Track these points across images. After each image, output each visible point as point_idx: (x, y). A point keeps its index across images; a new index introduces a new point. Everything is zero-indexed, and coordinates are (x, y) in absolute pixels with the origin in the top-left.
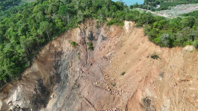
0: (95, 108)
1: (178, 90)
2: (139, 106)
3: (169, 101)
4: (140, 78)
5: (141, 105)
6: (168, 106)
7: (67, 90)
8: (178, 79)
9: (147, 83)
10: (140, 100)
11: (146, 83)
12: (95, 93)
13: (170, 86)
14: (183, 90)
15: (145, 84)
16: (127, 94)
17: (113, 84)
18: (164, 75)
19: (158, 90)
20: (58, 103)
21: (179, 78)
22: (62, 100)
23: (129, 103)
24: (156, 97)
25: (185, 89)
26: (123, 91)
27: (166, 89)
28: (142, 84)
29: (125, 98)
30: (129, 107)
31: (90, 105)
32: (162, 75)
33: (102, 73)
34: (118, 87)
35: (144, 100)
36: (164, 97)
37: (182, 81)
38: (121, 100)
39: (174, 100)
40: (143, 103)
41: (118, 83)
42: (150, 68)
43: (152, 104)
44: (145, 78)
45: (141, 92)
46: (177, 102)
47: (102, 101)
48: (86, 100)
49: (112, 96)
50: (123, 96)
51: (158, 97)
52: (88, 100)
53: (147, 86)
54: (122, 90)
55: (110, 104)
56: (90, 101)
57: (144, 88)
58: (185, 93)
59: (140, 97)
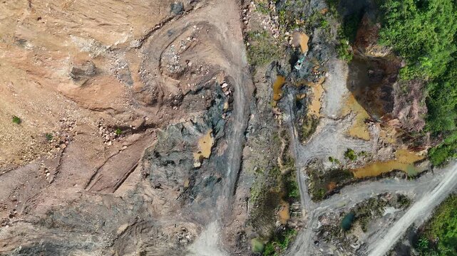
0: (102, 164)
1: (51, 19)
2: (87, 89)
3: (73, 38)
4: (33, 85)
5: (84, 85)
6: (82, 40)
7: (56, 238)
8: (27, 13)
9: (43, 72)
10: (76, 86)
11: (43, 75)
12: (73, 171)
13: (44, 30)
14: (50, 9)
15: (46, 76)
16: (69, 111)
17: (44, 139)
18: (21, 37)
19: (54, 52)
20: (83, 244)
21: (26, 10)
22: (77, 239)
23: (85, 105)
24: (68, 58)
25: (47, 4)
26: (64, 119)
27: (50, 39)
28: (47, 82)
29: (77, 114)
30: (91, 106)
31: (98, 175)
32: (22, 42)
33: (16, 168)
34: (54, 129)
35: (76, 79)
36: (66, 45)
37: (30, 6)
38: (83, 121)
39: (71, 29)
40: (82, 82)
41: (44, 130)
42: (5, 64)
43: (79, 66)
44: (31, 76)
45: (63, 84)
46: (73, 24)
47: (88, 155)
48: (91, 185)
49: (77, 138)
50: (73, 117)
51: (68, 56)
52: (88, 181)
53: (49, 72)
54: (61, 121)
55: (92, 139)
56: (90, 177)
57: (55, 78)
58: (55, 7)
59: (72, 86)
